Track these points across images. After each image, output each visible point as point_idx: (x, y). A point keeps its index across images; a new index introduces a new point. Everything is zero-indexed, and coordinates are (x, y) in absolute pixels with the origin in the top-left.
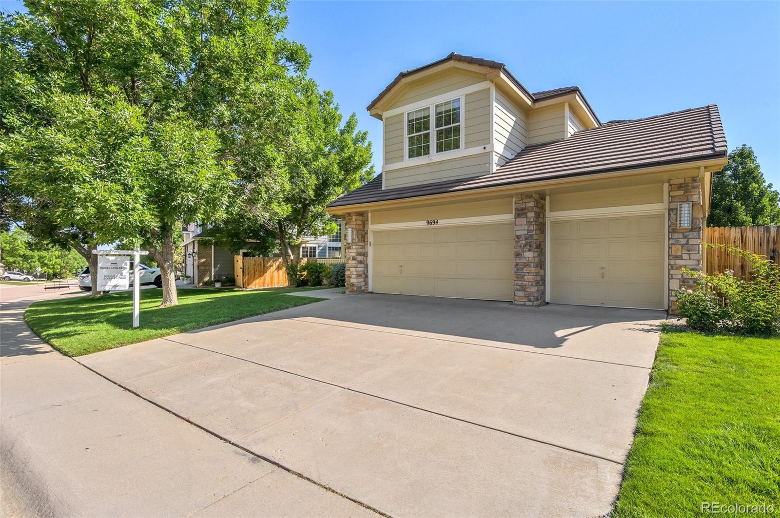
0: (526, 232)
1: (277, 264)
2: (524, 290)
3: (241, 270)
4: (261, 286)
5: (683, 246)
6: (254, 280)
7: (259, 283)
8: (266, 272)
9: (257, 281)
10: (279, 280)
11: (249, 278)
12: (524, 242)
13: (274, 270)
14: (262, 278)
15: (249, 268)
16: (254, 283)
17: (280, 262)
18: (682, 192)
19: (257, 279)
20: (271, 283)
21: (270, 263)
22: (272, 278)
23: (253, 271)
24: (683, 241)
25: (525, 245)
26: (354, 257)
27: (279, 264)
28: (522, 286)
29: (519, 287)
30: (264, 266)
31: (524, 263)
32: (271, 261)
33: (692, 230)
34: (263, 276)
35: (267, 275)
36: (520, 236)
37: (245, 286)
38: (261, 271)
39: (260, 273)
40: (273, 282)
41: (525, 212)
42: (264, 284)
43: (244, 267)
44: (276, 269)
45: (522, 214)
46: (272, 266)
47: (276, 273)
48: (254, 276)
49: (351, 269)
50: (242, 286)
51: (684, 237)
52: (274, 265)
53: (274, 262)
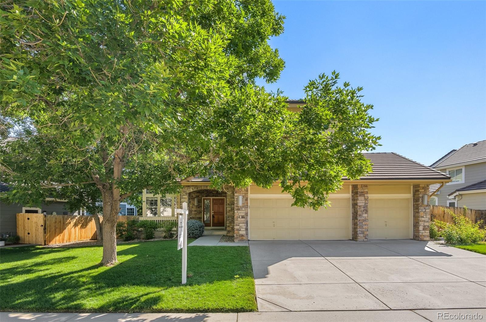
0: (364, 204)
1: (74, 221)
2: (363, 233)
3: (43, 227)
4: (60, 243)
5: (424, 212)
6: (55, 236)
7: (59, 240)
8: (65, 229)
9: (57, 238)
10: (76, 236)
11: (50, 235)
12: (363, 209)
13: (72, 226)
14: (62, 235)
15: (50, 226)
16: (54, 240)
17: (77, 219)
18: (423, 190)
19: (57, 235)
20: (69, 239)
21: (68, 221)
22: (70, 235)
23: (54, 228)
24: (424, 210)
25: (364, 211)
26: (244, 216)
27: (76, 222)
28: (362, 231)
29: (360, 232)
30: (64, 223)
31: (363, 220)
32: (70, 219)
33: (427, 206)
34: (62, 232)
35: (66, 231)
36: (361, 206)
37: (46, 244)
38: (61, 228)
39: (60, 230)
40: (71, 238)
41: (363, 194)
42: (63, 240)
43: (45, 224)
44: (73, 226)
45: (362, 195)
46: (70, 223)
47: (73, 229)
48: (55, 233)
49: (241, 225)
50: (43, 244)
51: (424, 209)
52: (72, 222)
53: (71, 219)
